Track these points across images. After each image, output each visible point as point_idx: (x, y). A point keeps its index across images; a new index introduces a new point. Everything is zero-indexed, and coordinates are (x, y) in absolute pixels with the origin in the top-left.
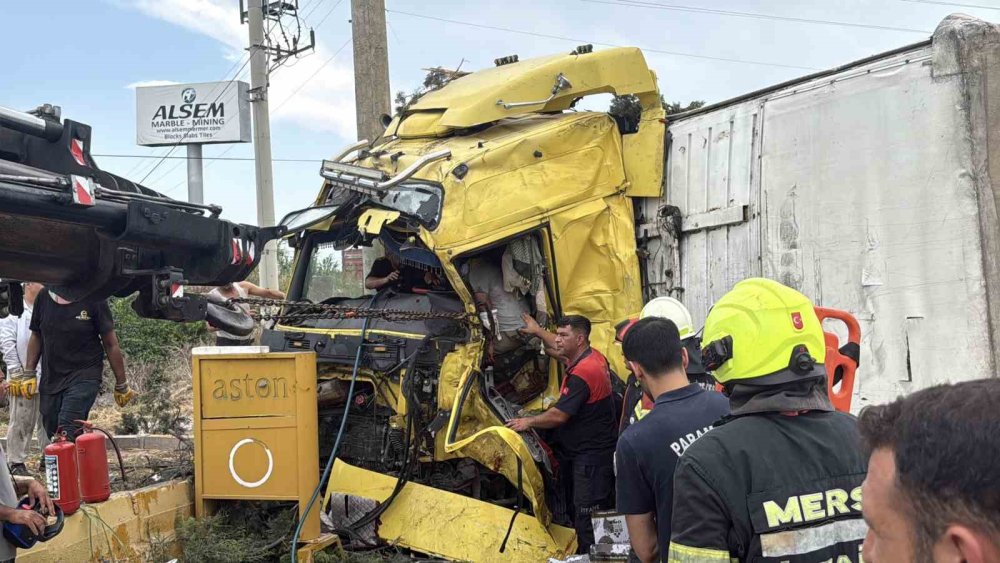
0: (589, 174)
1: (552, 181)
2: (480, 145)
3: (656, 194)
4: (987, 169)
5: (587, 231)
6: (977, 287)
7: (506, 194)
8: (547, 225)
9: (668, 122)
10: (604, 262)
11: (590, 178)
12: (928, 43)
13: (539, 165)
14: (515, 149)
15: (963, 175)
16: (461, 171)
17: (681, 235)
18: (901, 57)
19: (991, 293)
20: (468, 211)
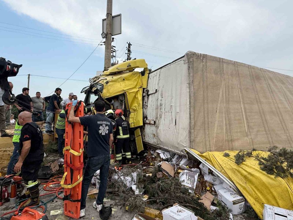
0: (135, 83)
1: (127, 85)
2: (112, 77)
3: (146, 88)
4: (192, 82)
5: (135, 94)
6: (188, 106)
7: (116, 87)
8: (126, 93)
9: (149, 74)
10: (137, 100)
11: (135, 84)
12: (184, 56)
13: (124, 81)
14: (119, 78)
15: (187, 83)
16: (107, 83)
17: (148, 95)
18: (180, 59)
19: (191, 108)
20: (108, 91)
